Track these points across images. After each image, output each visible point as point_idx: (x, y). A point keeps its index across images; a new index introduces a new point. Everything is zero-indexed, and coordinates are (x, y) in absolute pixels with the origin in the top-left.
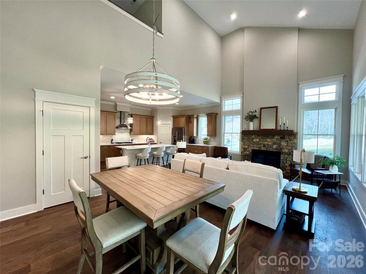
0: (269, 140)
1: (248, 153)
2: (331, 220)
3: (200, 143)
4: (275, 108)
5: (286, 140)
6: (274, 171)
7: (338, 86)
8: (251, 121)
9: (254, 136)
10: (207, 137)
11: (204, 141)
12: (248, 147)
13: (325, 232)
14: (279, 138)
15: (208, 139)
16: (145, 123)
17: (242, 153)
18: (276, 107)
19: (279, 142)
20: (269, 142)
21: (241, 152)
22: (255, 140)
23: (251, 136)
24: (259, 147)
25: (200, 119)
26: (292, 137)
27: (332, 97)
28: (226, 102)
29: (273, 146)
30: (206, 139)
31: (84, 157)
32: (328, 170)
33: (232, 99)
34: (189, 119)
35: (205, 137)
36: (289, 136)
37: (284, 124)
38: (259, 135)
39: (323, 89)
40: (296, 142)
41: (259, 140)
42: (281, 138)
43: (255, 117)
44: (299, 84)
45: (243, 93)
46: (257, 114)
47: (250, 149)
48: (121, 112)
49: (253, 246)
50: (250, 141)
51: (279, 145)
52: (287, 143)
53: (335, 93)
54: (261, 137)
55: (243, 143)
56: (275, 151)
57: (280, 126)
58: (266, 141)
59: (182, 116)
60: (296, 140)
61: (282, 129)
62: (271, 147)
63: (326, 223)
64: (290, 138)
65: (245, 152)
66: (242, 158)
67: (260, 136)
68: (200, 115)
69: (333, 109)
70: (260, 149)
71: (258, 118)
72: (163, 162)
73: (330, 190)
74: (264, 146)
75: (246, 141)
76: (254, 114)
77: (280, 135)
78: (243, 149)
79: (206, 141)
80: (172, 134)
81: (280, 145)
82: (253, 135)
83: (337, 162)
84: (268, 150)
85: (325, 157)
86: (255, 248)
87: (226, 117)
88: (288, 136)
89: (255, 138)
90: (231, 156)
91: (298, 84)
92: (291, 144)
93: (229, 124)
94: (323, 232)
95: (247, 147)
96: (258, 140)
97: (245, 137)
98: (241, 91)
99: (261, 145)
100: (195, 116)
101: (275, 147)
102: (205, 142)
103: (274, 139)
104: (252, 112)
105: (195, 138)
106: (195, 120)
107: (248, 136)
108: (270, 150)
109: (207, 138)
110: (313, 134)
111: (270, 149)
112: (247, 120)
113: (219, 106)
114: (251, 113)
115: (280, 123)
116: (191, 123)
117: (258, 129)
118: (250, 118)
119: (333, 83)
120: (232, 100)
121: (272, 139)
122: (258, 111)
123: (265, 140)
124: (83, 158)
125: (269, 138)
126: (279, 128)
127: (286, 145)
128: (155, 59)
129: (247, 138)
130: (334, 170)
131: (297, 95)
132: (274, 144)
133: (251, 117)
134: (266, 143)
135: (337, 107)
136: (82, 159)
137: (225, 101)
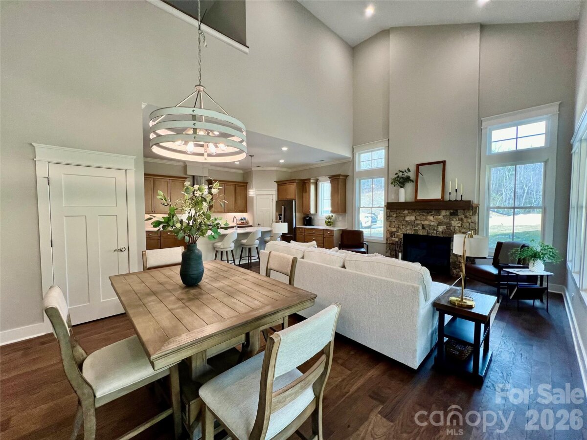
0: (431, 218)
1: (397, 240)
2: (521, 354)
3: (320, 224)
4: (442, 165)
5: (460, 217)
6: (415, 270)
7: (550, 122)
8: (401, 187)
9: (406, 212)
10: (332, 214)
11: (327, 220)
12: (398, 230)
13: (505, 374)
14: (448, 213)
15: (333, 218)
16: (233, 193)
17: (387, 240)
18: (444, 163)
19: (448, 221)
20: (431, 221)
21: (386, 238)
22: (407, 219)
23: (402, 211)
24: (414, 230)
25: (320, 184)
26: (470, 213)
27: (540, 142)
28: (362, 155)
29: (437, 227)
30: (330, 218)
31: (119, 248)
32: (528, 268)
33: (372, 151)
34: (303, 185)
35: (328, 215)
36: (464, 210)
37: (456, 190)
38: (414, 210)
39: (524, 129)
40: (477, 221)
41: (415, 217)
42: (451, 214)
43: (408, 179)
44: (482, 121)
45: (389, 140)
46: (412, 175)
47: (401, 234)
48: (193, 177)
49: (372, 398)
50: (401, 219)
51: (449, 225)
52: (461, 222)
53: (544, 135)
54: (418, 213)
55: (389, 224)
56: (441, 236)
57: (450, 193)
58: (426, 219)
59: (292, 181)
60: (477, 216)
61: (453, 198)
62: (434, 230)
63: (511, 360)
64: (467, 214)
65: (392, 239)
66: (388, 249)
67: (416, 211)
68: (320, 178)
69: (540, 162)
70: (416, 233)
71: (413, 181)
72: (259, 256)
73: (531, 302)
74: (423, 228)
75: (394, 220)
76: (406, 174)
77: (450, 209)
78: (390, 234)
79: (330, 220)
80: (277, 210)
81: (449, 227)
82: (404, 210)
83: (542, 254)
84: (430, 235)
85: (523, 246)
86: (375, 399)
87: (362, 181)
88: (462, 211)
89: (409, 215)
90: (368, 246)
91: (480, 122)
92: (468, 224)
93: (379, 192)
94: (501, 374)
95: (396, 230)
96: (413, 218)
97: (392, 213)
98: (386, 136)
99: (419, 226)
100: (311, 181)
101: (441, 229)
102: (329, 222)
103: (439, 217)
104: (403, 172)
105: (312, 217)
106: (313, 187)
107: (398, 211)
108: (433, 235)
109: (332, 216)
110: (522, 205)
111: (433, 233)
112: (395, 186)
113: (350, 163)
114: (401, 174)
115: (450, 188)
116: (306, 192)
117: (413, 200)
118: (399, 182)
119: (542, 117)
120: (371, 153)
121: (436, 217)
122: (413, 169)
123: (424, 218)
124: (118, 251)
125: (432, 215)
126: (447, 198)
127: (459, 225)
128: (203, 86)
129: (395, 216)
130: (537, 268)
131: (478, 141)
132: (440, 224)
133: (401, 181)
134: (427, 223)
135: (548, 159)
136: (116, 252)
137: (359, 154)
